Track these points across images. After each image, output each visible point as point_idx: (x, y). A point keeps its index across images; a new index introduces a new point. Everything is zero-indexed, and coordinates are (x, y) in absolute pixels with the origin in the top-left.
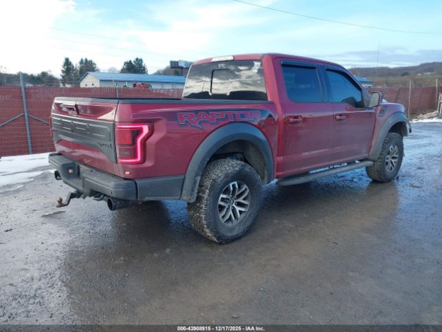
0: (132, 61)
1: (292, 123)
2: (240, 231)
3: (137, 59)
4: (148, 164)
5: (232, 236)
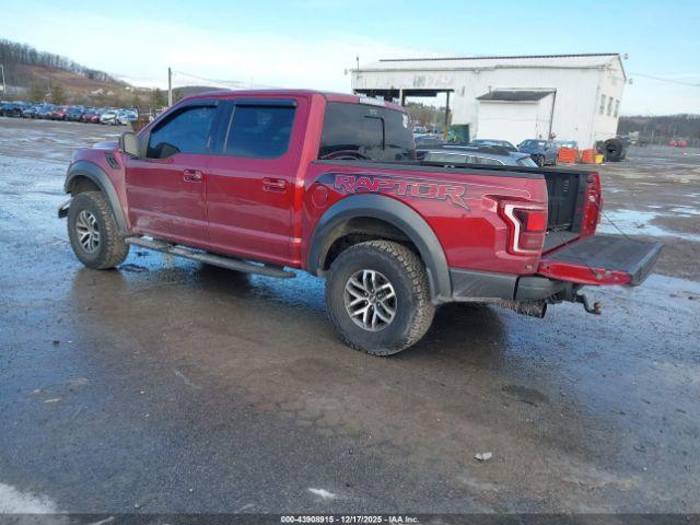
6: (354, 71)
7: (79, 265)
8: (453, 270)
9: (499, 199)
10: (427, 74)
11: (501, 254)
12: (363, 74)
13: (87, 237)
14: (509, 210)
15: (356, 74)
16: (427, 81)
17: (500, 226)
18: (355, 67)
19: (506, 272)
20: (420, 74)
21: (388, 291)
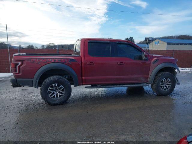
0: (128, 38)
1: (89, 64)
2: (58, 102)
3: (131, 37)
4: (20, 74)
5: (54, 103)
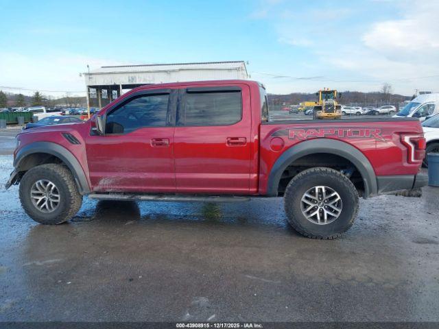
6: (86, 74)
7: (34, 224)
8: (379, 178)
9: (400, 133)
10: (137, 75)
11: (406, 164)
12: (92, 76)
13: (43, 201)
14: (407, 139)
15: (88, 76)
16: (137, 80)
17: (404, 148)
18: (87, 71)
19: (409, 174)
20: (133, 75)
21: (335, 197)
